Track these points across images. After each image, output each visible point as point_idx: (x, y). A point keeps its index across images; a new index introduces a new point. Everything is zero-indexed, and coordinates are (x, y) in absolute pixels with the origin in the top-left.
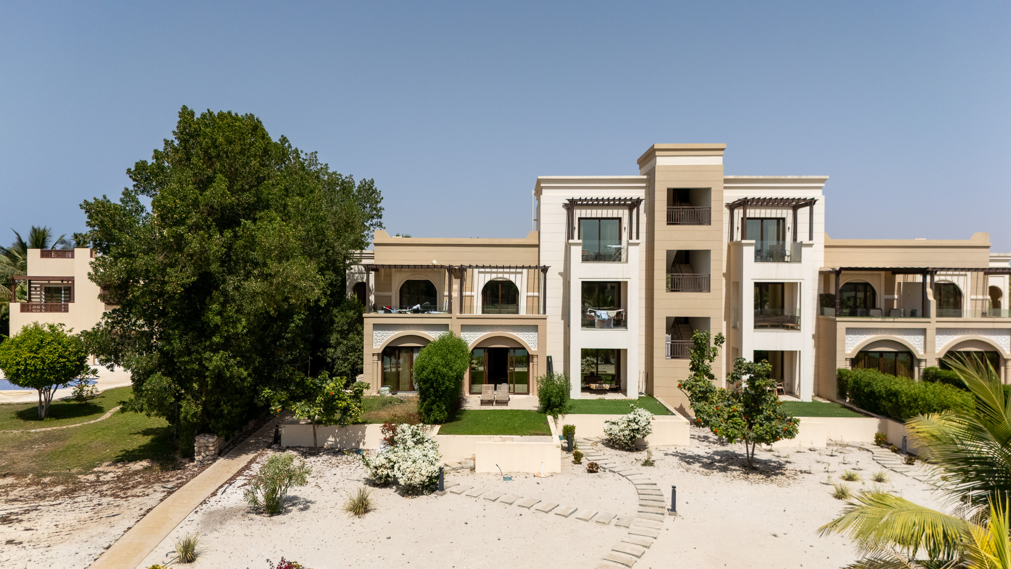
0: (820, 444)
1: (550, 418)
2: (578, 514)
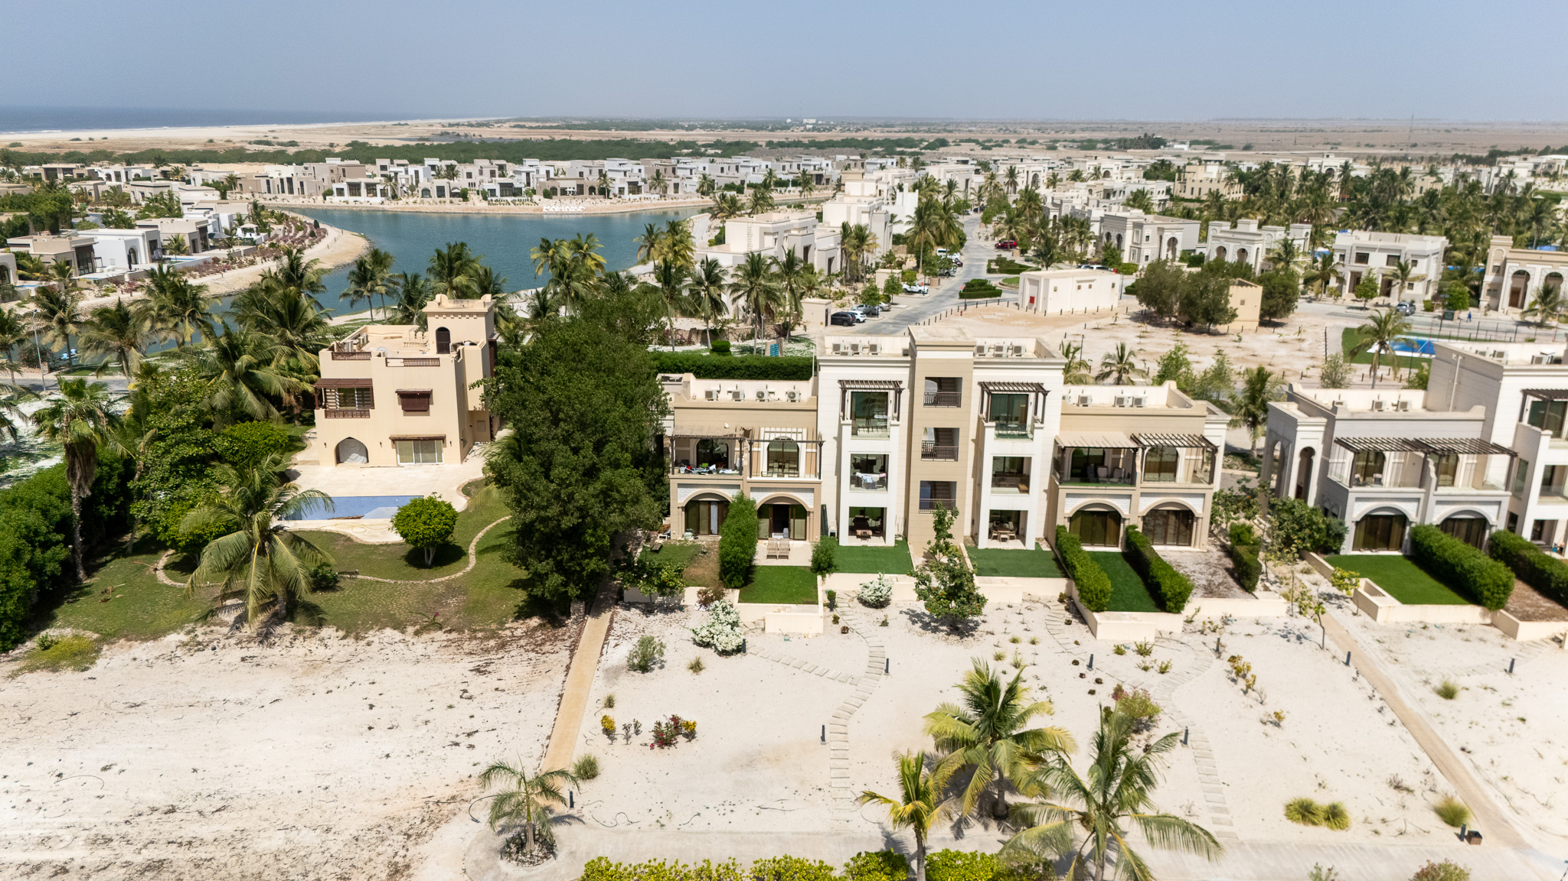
0: (1016, 600)
1: (819, 578)
2: (830, 674)
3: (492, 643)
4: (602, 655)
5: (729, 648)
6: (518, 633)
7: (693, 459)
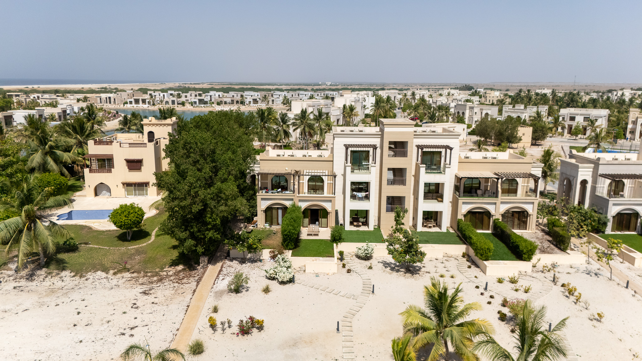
0: (440, 256)
1: (335, 245)
2: (341, 294)
3: (155, 278)
4: (214, 284)
5: (285, 280)
6: (171, 273)
7: (269, 186)
